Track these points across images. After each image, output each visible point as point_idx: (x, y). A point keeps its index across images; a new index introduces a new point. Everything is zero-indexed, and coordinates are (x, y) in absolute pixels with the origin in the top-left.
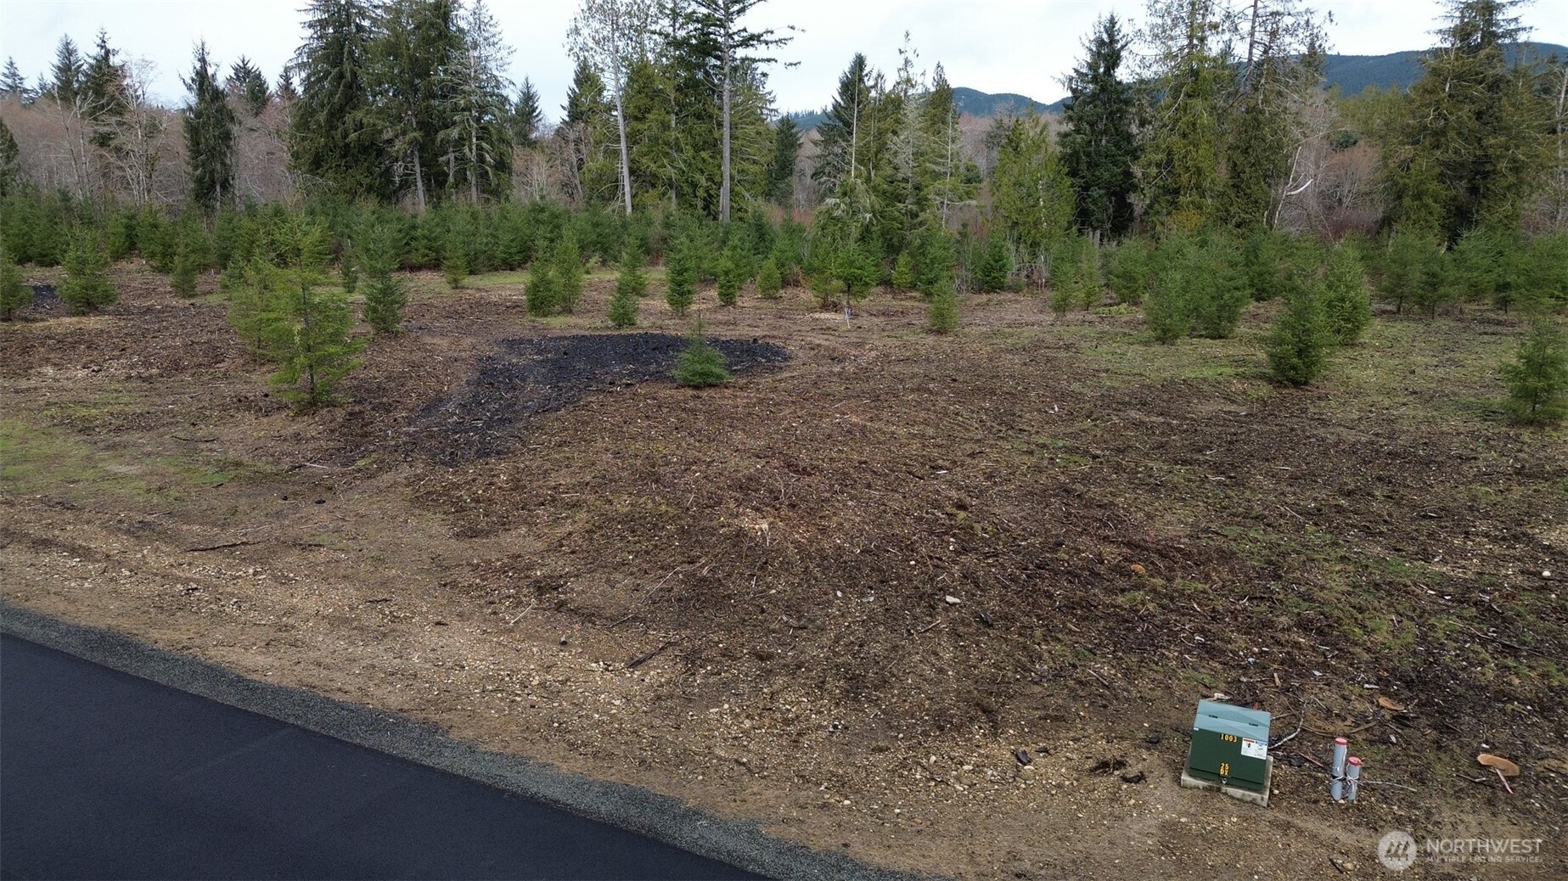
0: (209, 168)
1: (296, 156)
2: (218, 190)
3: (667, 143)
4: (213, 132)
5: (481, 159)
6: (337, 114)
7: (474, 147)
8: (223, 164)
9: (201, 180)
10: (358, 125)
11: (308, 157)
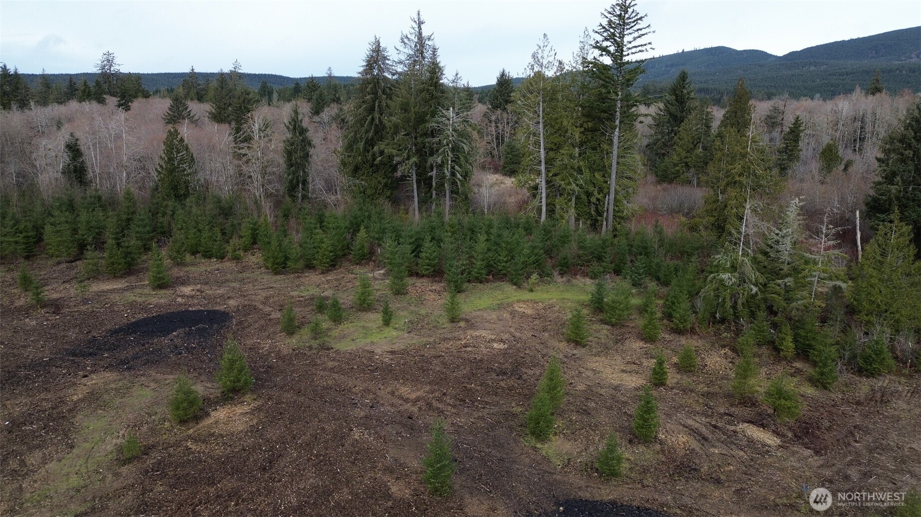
0: (297, 174)
1: (344, 164)
2: (300, 186)
3: (572, 168)
4: (300, 154)
5: (453, 174)
6: (370, 143)
7: (449, 166)
8: (304, 172)
9: (291, 181)
10: (382, 153)
11: (351, 168)
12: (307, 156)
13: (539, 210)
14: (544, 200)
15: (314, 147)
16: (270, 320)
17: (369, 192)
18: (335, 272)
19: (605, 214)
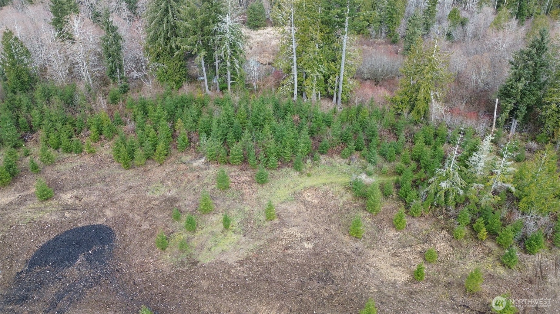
0: (114, 63)
1: (148, 51)
2: (118, 70)
5: (232, 63)
7: (229, 58)
8: (119, 60)
9: (111, 68)
10: (178, 48)
11: (155, 55)
12: (120, 48)
13: (293, 85)
14: (296, 80)
15: (124, 41)
16: (144, 232)
17: (169, 72)
18: (169, 161)
19: (336, 88)
